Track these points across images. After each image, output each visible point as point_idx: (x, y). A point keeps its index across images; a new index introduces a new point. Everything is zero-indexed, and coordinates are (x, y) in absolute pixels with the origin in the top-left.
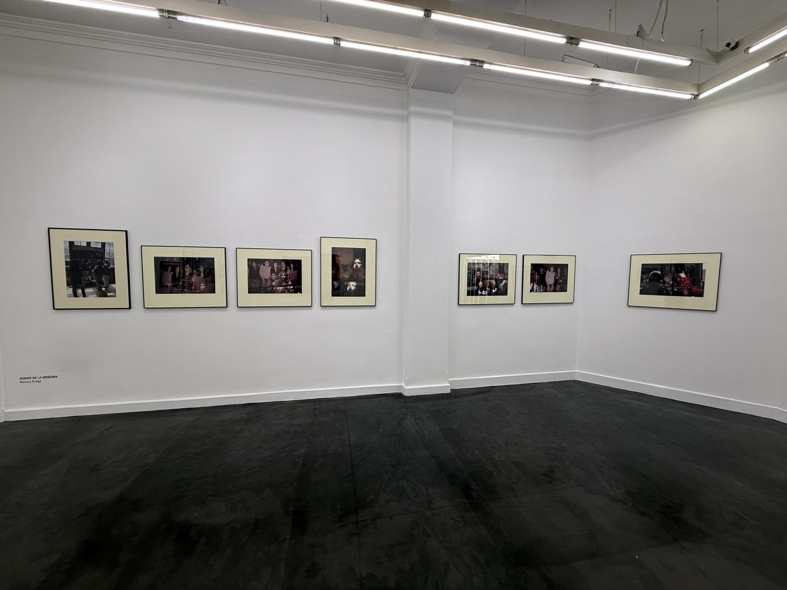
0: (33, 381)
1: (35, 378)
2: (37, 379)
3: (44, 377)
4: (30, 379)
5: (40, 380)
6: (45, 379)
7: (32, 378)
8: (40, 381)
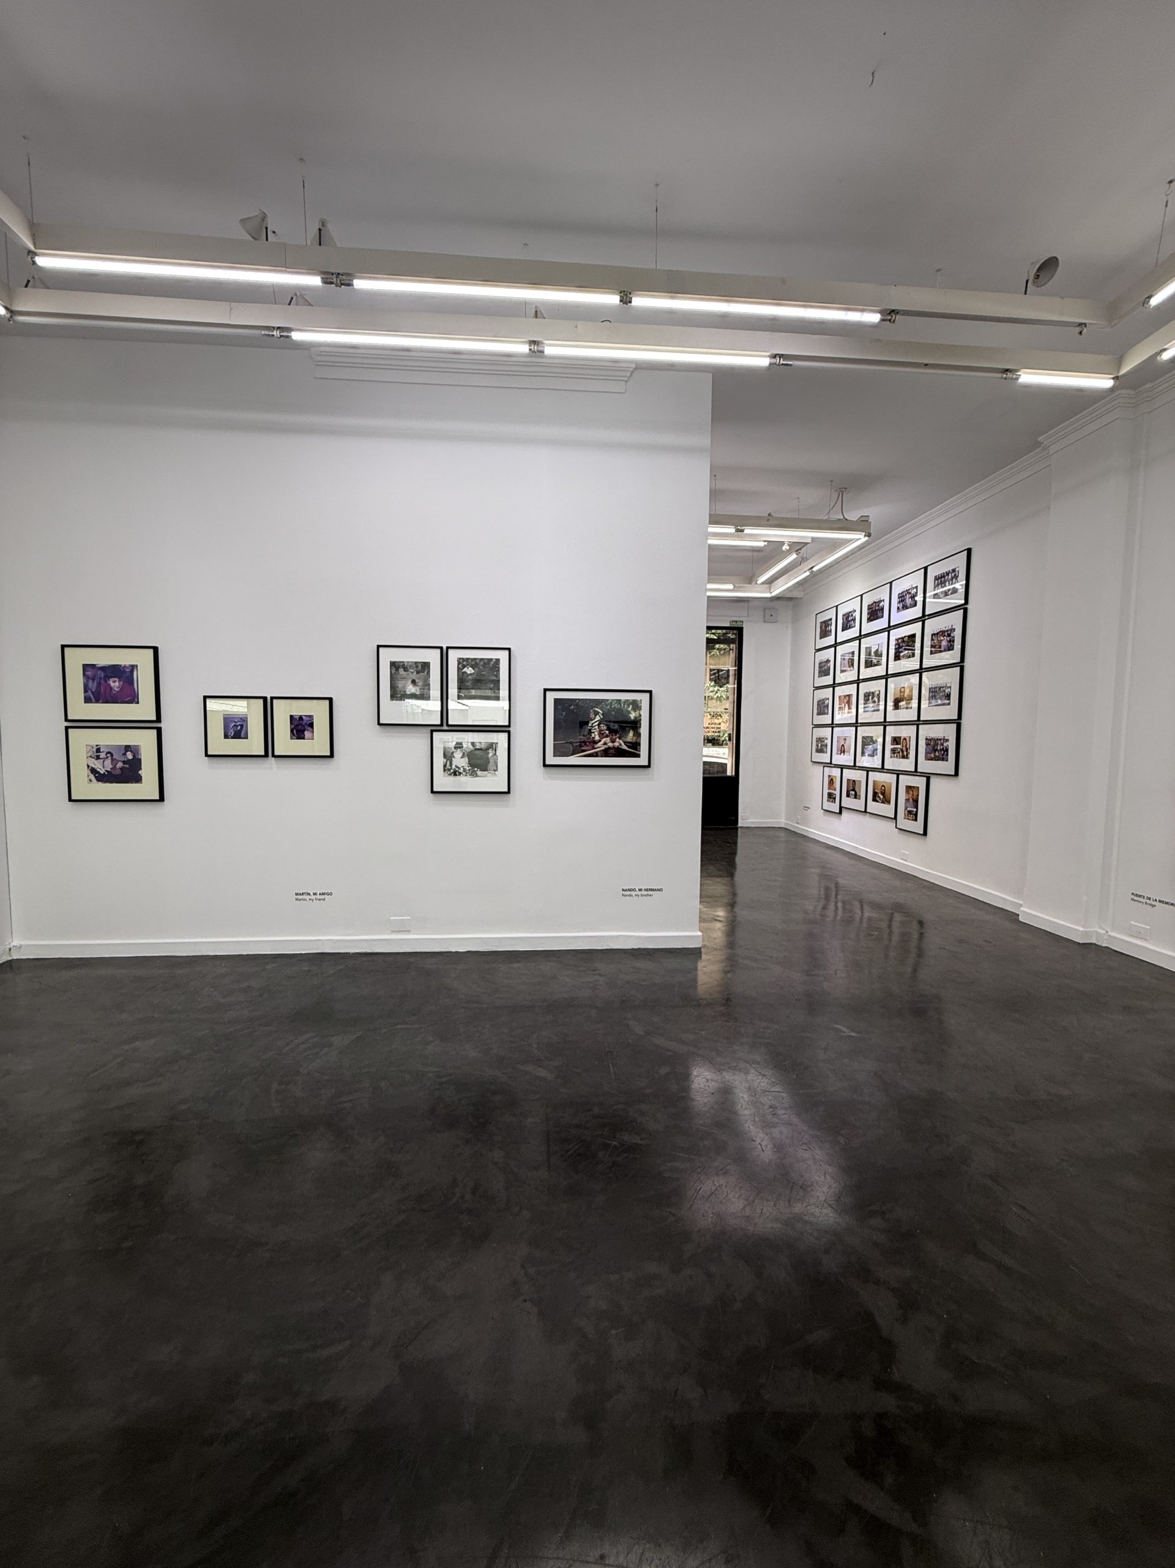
0: (1146, 903)
1: (1150, 899)
2: (1151, 902)
3: (1160, 901)
4: (1144, 898)
5: (1154, 903)
6: (1161, 904)
7: (1145, 898)
8: (1155, 906)
